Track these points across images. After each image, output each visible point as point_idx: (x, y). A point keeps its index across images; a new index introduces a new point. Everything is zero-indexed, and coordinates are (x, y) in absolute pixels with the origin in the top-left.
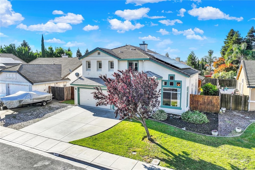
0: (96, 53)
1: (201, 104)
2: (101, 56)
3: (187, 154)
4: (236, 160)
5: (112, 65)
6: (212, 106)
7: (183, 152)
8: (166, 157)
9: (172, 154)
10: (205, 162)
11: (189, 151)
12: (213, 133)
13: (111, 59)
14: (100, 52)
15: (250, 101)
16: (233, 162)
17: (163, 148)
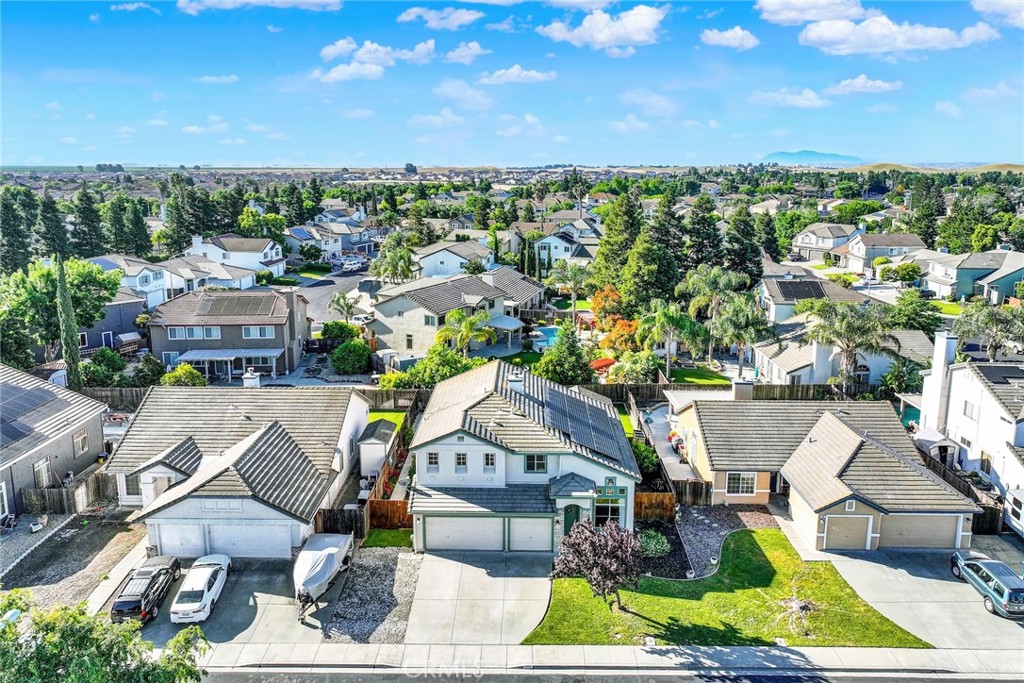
0: (454, 438)
1: (646, 508)
2: (466, 443)
3: (677, 621)
4: (726, 614)
5: (489, 460)
6: (664, 509)
7: (670, 618)
8: (656, 632)
9: (661, 625)
10: (699, 626)
11: (675, 614)
12: (688, 575)
13: (491, 450)
14: (463, 437)
15: (714, 490)
16: (723, 617)
17: (645, 618)
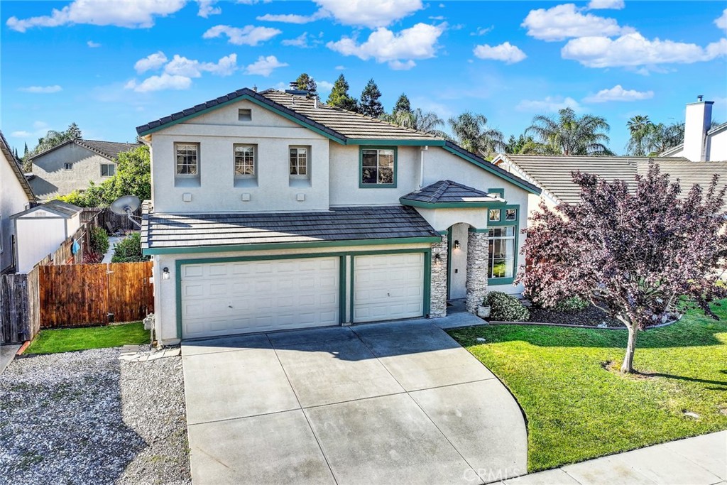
0: (232, 113)
2: (257, 123)
5: (298, 164)
13: (301, 136)
14: (250, 110)
